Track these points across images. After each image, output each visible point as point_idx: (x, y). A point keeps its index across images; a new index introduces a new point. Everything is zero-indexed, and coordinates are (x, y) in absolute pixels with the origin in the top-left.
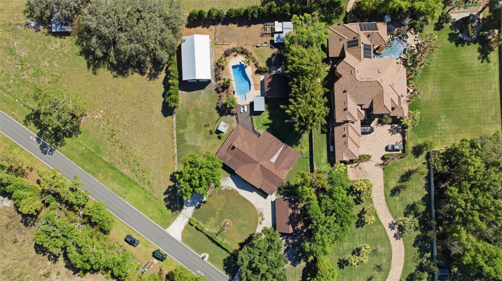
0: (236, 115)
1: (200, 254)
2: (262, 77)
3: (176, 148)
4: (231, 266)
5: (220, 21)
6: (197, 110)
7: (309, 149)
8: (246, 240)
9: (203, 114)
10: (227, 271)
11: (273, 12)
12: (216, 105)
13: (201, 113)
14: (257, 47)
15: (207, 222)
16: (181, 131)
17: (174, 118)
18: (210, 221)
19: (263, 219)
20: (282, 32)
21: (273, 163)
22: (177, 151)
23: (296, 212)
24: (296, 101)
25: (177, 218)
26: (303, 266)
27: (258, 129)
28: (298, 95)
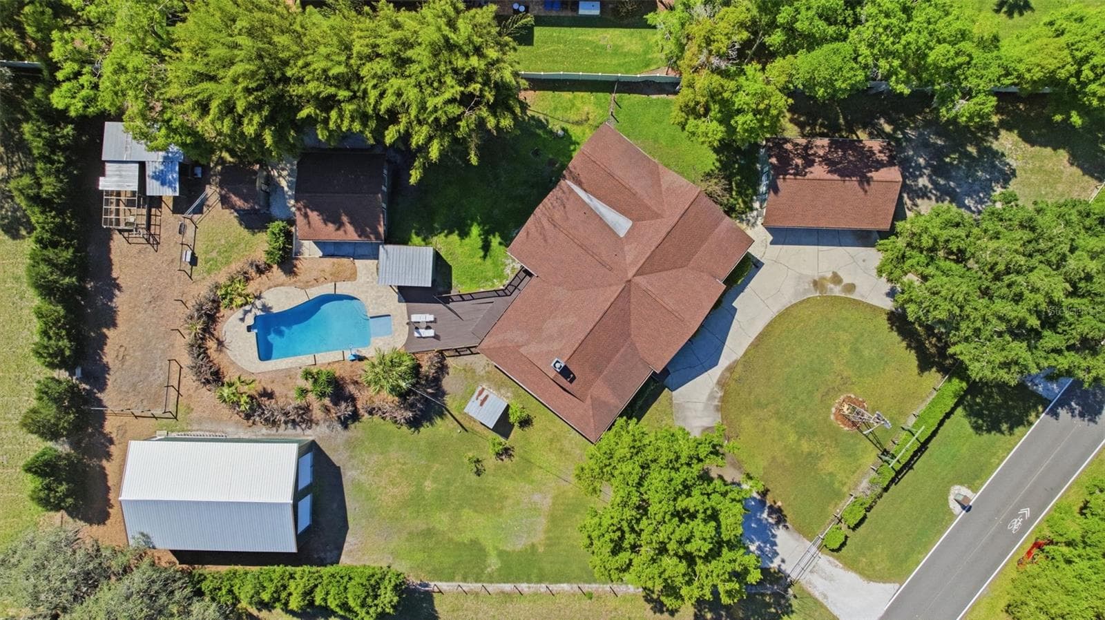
0: (444, 358)
1: (953, 516)
2: (310, 250)
3: (554, 587)
4: (999, 406)
5: (89, 392)
6: (416, 501)
7: (586, 95)
8: (909, 346)
9: (435, 480)
10: (1018, 421)
11: (59, 194)
12: (405, 428)
13: (428, 485)
14: (194, 261)
15: (837, 485)
16: (494, 563)
17: (444, 586)
18: (831, 474)
19: (836, 279)
20: (142, 165)
21: (632, 228)
22: (568, 582)
23: (821, 153)
24: (393, 116)
25: (817, 594)
26: (1015, 144)
27: (500, 276)
28: (370, 110)
